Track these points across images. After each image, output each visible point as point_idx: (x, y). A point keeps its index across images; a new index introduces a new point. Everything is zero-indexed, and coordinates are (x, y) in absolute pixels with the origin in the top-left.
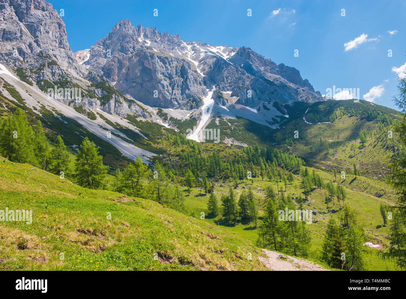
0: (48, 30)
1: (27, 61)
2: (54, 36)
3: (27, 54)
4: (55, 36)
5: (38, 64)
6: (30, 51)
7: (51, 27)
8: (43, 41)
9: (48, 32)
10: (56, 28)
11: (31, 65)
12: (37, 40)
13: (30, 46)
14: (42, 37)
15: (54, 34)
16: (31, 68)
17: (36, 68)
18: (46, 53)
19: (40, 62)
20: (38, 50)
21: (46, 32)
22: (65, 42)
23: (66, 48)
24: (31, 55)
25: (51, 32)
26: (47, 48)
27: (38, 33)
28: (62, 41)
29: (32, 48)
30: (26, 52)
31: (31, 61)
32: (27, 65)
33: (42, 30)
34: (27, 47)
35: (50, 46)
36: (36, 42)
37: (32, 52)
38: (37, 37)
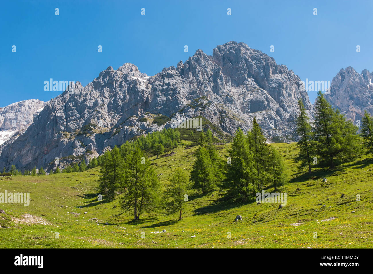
0: (290, 92)
1: (280, 129)
2: (296, 98)
3: (278, 121)
4: (298, 98)
5: (292, 130)
6: (279, 118)
7: (292, 89)
8: (288, 104)
9: (290, 95)
10: (296, 89)
11: (285, 132)
12: (283, 105)
13: (278, 112)
14: (286, 101)
15: (296, 95)
16: (286, 135)
17: (290, 134)
18: (296, 117)
19: (293, 127)
20: (287, 116)
21: (288, 95)
22: (308, 102)
23: (310, 109)
24: (281, 121)
25: (293, 95)
26: (294, 112)
27: (281, 98)
28: (305, 101)
29: (281, 114)
30: (276, 119)
31: (284, 128)
32: (281, 132)
33: (284, 94)
34: (276, 114)
35: (296, 109)
36: (283, 106)
37: (281, 118)
38: (282, 101)
